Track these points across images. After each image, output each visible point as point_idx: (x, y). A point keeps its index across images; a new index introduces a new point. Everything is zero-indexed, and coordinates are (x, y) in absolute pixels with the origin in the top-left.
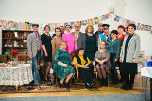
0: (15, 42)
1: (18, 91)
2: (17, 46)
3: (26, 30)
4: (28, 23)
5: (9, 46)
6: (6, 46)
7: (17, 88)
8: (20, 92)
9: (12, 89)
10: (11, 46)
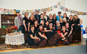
0: (8, 21)
1: (20, 48)
2: (10, 23)
3: (14, 14)
4: (15, 10)
5: (4, 23)
6: (3, 23)
7: (19, 46)
8: (21, 48)
9: (16, 47)
10: (6, 23)
